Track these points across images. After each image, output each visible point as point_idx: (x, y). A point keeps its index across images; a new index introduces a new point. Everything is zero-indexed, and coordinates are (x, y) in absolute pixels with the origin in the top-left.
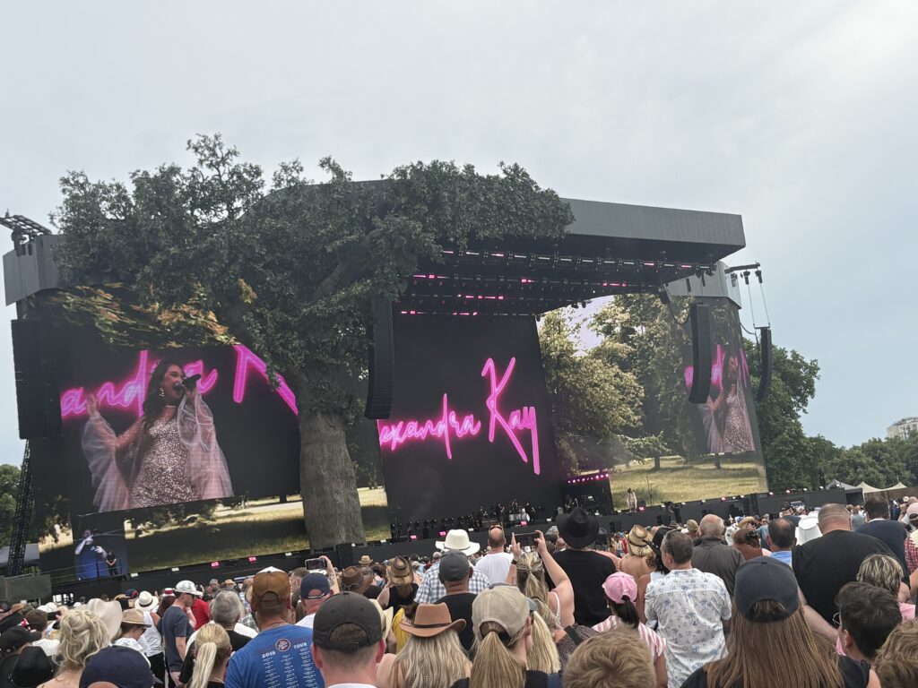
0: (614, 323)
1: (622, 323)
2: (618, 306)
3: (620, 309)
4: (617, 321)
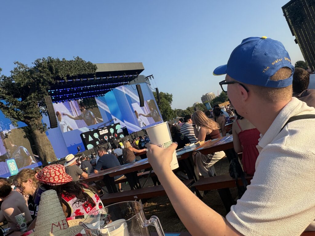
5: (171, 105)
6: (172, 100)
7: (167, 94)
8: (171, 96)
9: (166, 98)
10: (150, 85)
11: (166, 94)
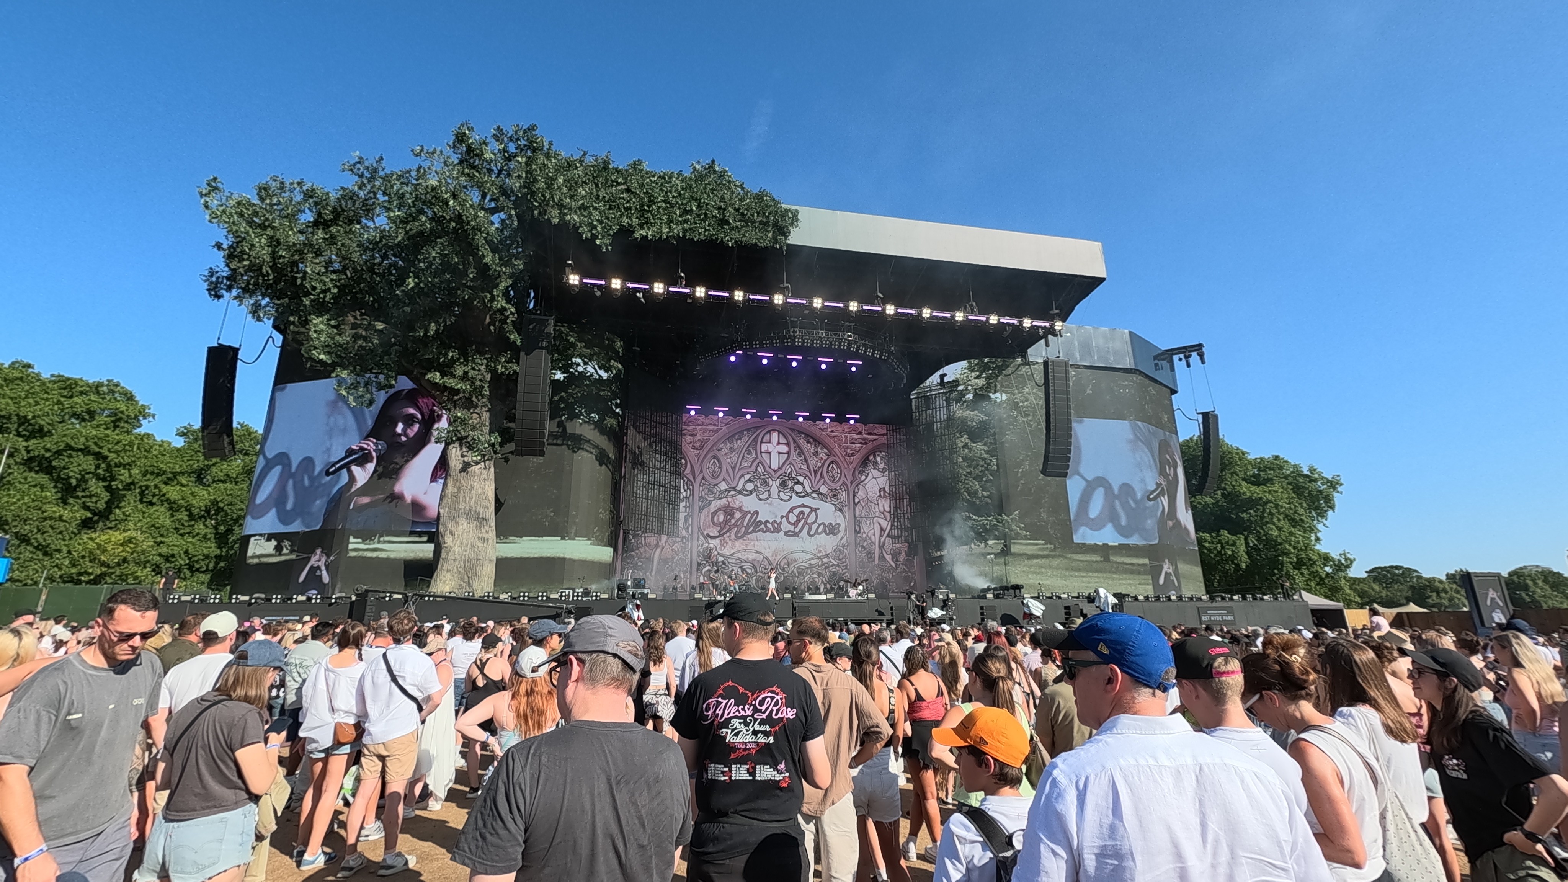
0: (966, 389)
1: (976, 389)
2: (972, 371)
3: (973, 374)
4: (970, 388)
5: (1320, 526)
6: (1332, 508)
7: (1312, 470)
8: (1334, 484)
9: (1298, 490)
10: (1174, 392)
11: (1306, 471)
